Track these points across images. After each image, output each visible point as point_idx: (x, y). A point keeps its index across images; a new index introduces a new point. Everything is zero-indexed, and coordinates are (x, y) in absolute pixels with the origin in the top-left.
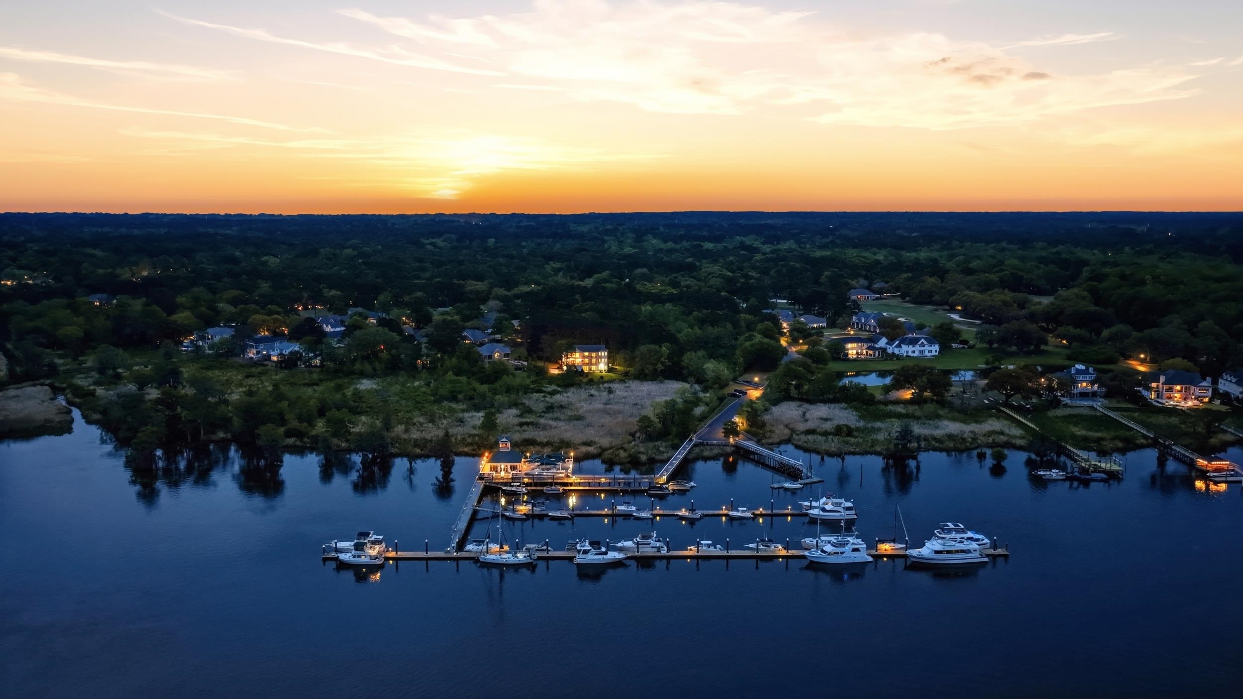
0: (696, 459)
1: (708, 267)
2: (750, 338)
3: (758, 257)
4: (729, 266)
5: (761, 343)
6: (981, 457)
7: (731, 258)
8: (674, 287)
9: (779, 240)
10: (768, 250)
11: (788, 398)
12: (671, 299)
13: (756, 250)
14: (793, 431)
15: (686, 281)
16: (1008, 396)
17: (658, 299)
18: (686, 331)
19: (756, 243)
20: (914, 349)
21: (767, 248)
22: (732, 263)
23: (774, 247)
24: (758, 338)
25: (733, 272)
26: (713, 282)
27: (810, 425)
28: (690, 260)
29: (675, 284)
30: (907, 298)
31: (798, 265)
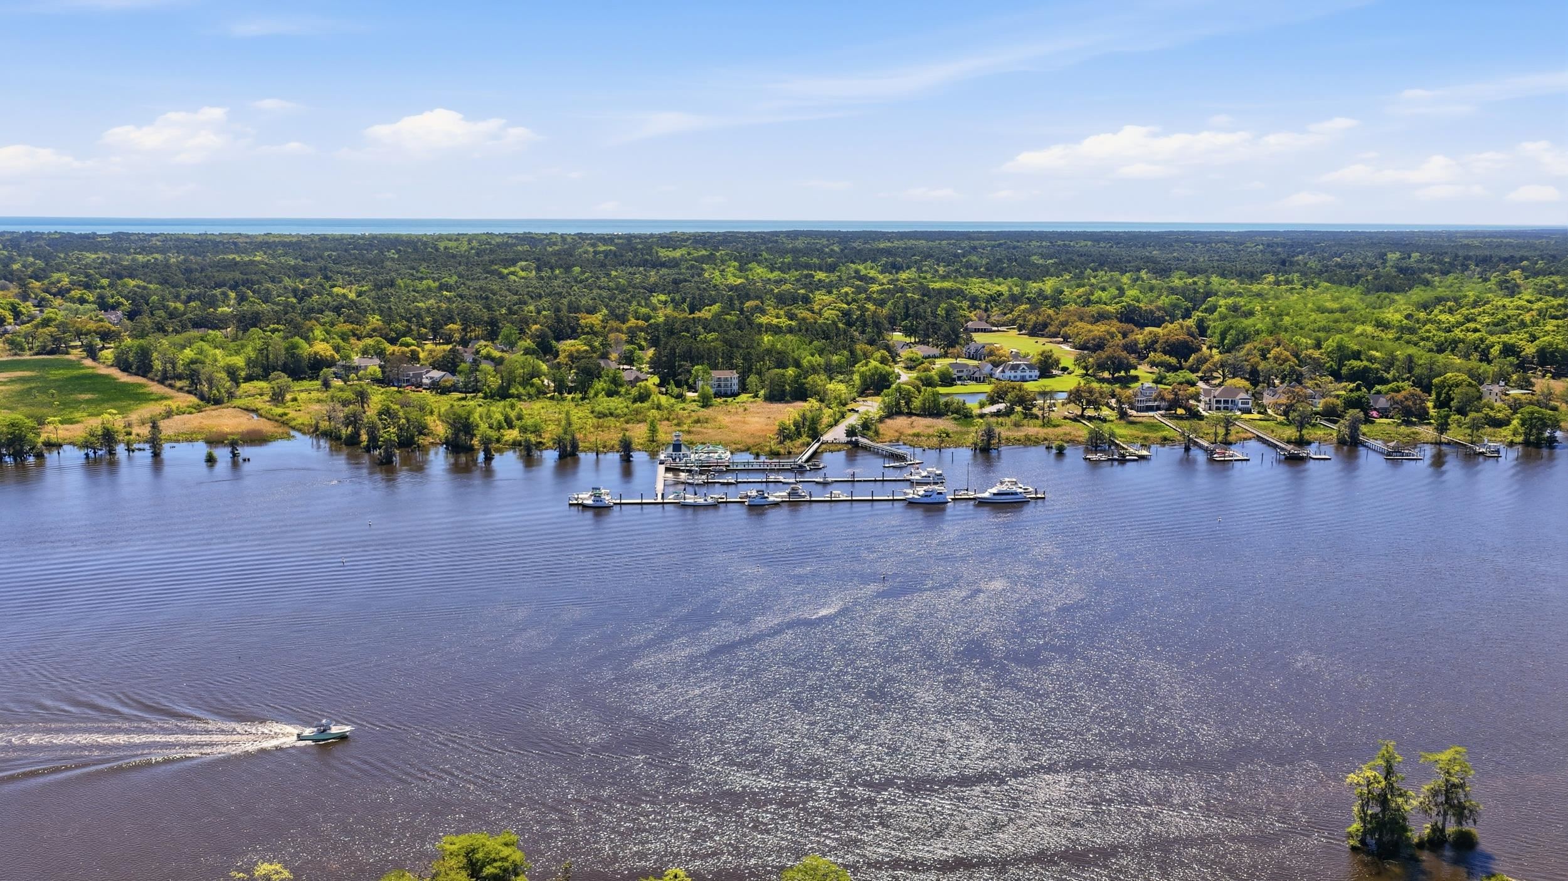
0: (825, 451)
1: (820, 298)
2: (866, 364)
3: (875, 287)
4: (844, 298)
5: (876, 368)
6: (1049, 448)
7: (846, 289)
8: (791, 319)
9: (898, 268)
10: (885, 281)
11: (900, 413)
12: (791, 330)
13: (873, 280)
14: (901, 433)
15: (803, 313)
16: (1084, 410)
17: (776, 330)
18: (808, 359)
19: (872, 272)
20: (1015, 374)
21: (883, 278)
22: (847, 294)
23: (892, 277)
24: (873, 363)
25: (848, 304)
26: (827, 313)
27: (915, 431)
28: (802, 291)
29: (791, 317)
30: (1024, 332)
31: (916, 297)
